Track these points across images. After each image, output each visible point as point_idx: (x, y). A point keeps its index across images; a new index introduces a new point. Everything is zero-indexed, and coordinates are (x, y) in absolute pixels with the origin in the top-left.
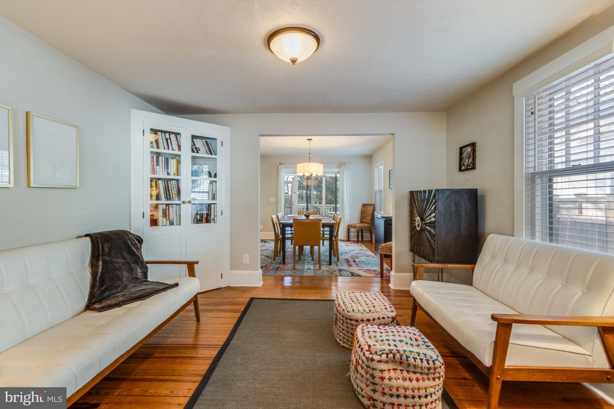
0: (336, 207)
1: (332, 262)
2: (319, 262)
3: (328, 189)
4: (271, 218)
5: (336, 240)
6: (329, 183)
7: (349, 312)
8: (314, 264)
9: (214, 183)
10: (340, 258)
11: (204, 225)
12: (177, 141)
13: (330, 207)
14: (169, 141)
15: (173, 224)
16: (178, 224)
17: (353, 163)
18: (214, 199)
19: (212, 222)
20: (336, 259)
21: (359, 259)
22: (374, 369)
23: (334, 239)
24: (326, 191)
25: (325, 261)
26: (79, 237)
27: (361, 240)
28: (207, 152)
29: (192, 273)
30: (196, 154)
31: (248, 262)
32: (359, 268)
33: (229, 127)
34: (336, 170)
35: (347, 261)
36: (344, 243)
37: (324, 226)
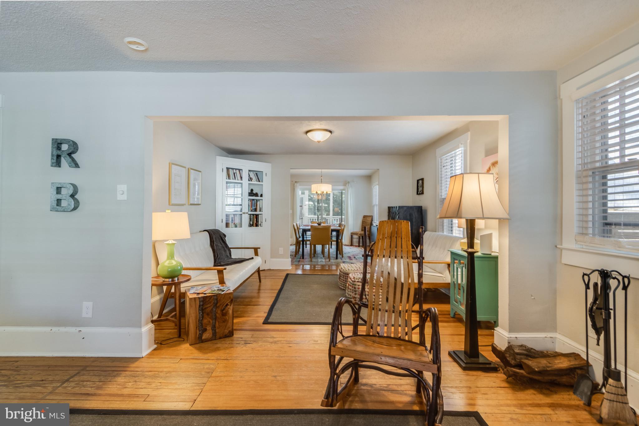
0: (342, 218)
1: (338, 258)
2: (329, 257)
3: (335, 201)
4: (293, 226)
5: (341, 242)
6: (336, 195)
7: (346, 271)
8: (325, 259)
9: (261, 201)
10: (344, 256)
11: (254, 228)
12: (240, 174)
13: (337, 219)
14: (235, 174)
15: (237, 227)
16: (240, 227)
17: (356, 182)
18: (261, 211)
19: (260, 226)
20: (341, 256)
21: (358, 256)
22: (355, 285)
23: (339, 241)
24: (333, 203)
25: (333, 257)
26: (201, 232)
27: (362, 245)
28: (257, 181)
29: (256, 254)
30: (250, 182)
31: (282, 253)
32: (357, 261)
33: (270, 163)
34: (342, 187)
35: (350, 258)
36: (348, 247)
37: (333, 230)
